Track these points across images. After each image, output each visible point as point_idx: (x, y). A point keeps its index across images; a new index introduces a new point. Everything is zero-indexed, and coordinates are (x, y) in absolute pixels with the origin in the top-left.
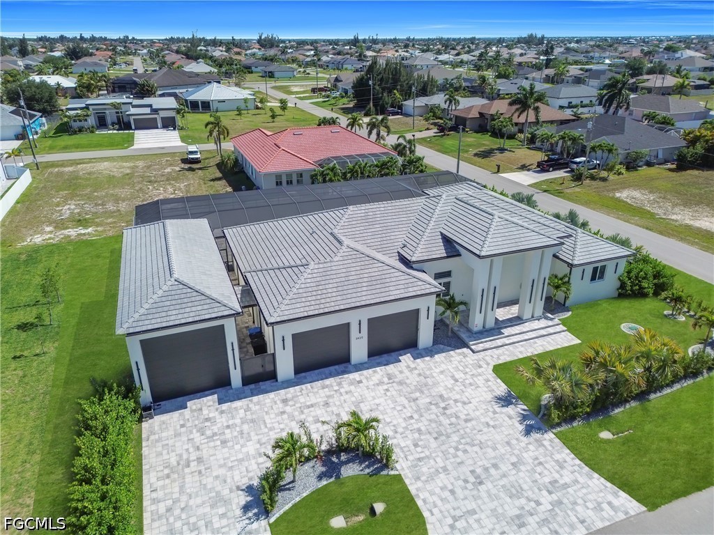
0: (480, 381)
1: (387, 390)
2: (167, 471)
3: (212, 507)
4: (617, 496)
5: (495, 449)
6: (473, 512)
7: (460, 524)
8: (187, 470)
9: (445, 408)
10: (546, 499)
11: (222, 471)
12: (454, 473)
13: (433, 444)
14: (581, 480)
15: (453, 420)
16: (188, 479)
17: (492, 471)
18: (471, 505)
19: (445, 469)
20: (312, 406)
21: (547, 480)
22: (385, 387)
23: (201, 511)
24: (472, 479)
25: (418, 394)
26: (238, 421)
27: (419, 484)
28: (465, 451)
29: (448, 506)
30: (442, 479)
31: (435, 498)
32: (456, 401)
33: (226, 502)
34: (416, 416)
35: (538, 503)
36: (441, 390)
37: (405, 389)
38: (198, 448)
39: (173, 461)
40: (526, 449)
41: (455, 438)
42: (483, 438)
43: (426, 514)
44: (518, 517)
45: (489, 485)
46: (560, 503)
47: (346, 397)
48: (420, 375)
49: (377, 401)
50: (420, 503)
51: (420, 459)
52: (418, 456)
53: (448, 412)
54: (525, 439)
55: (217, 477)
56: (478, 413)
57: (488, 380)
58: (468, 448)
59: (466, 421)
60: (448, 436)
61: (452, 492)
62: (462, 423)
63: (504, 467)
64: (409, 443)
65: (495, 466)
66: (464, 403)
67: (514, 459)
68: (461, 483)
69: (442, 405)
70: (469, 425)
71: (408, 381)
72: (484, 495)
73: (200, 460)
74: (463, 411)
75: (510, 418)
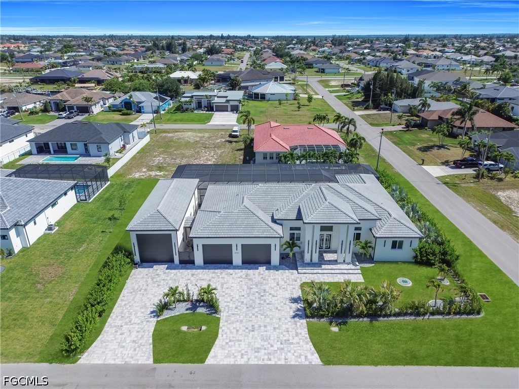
0: (290, 288)
1: (241, 281)
2: (132, 291)
3: (141, 308)
4: (313, 354)
5: (271, 319)
6: (241, 341)
7: (232, 343)
8: (139, 292)
9: (262, 296)
10: (277, 345)
11: (152, 296)
12: (244, 324)
13: (245, 310)
14: (301, 343)
15: (262, 302)
16: (138, 296)
17: (262, 328)
18: (241, 338)
19: (241, 321)
20: (203, 280)
21: (285, 338)
22: (241, 279)
23: (136, 308)
24: (250, 328)
25: (254, 286)
26: (169, 278)
27: (226, 324)
28: (257, 317)
29: (231, 335)
30: (238, 325)
31: (228, 332)
32: (270, 294)
33: (147, 308)
34: (246, 296)
35: (272, 346)
36: (267, 288)
37: (250, 283)
38: (147, 285)
39: (136, 288)
40: (286, 324)
41: (256, 310)
42: (268, 313)
43: (220, 335)
44: (258, 348)
45: (256, 333)
46: (283, 349)
47: (220, 279)
48: (262, 278)
49: (233, 285)
50: (220, 331)
51: (233, 314)
52: (234, 312)
53: (262, 298)
54: (289, 319)
55: (148, 298)
56: (276, 302)
57: (294, 289)
58: (259, 316)
59: (268, 304)
60: (254, 308)
61: (237, 331)
62: (265, 304)
63: (268, 328)
64: (234, 306)
65: (265, 326)
66: (273, 296)
67: (277, 326)
68: (244, 328)
69: (262, 294)
70: (268, 306)
71: (254, 280)
72: (250, 336)
73: (146, 290)
74: (269, 298)
75: (291, 308)
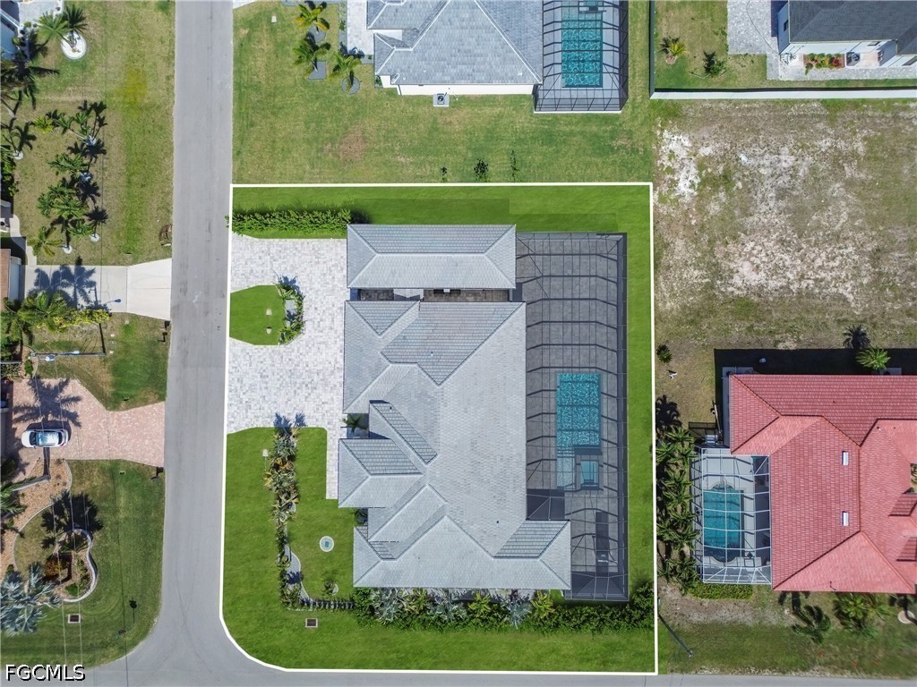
0: (318, 416)
1: (330, 363)
2: (317, 249)
3: (292, 266)
4: (235, 428)
5: (275, 394)
6: (250, 365)
7: (248, 357)
8: (314, 257)
9: (307, 385)
10: (245, 398)
11: (308, 271)
12: (270, 368)
13: (288, 368)
14: (246, 420)
15: (298, 385)
16: (309, 257)
17: (265, 385)
18: (254, 366)
19: (273, 365)
20: (333, 321)
21: (252, 405)
22: (333, 363)
23: (291, 260)
24: (264, 374)
25: (321, 377)
26: (336, 283)
27: (270, 351)
28: (279, 380)
29: (256, 357)
30: (269, 362)
31: (261, 354)
32: (309, 394)
33: (291, 271)
34: (307, 368)
35: (244, 394)
36: (320, 391)
37: (327, 373)
38: (325, 262)
39: (322, 252)
40: (269, 408)
41: (288, 379)
42: (283, 392)
43: (256, 346)
44: (242, 381)
45: (259, 379)
46: (241, 403)
47: (333, 340)
48: (335, 386)
49: (324, 354)
50: (262, 346)
51: (282, 357)
52: (284, 357)
53: (304, 386)
54: (275, 412)
55: (306, 269)
56: (298, 400)
57: (317, 420)
58: (280, 382)
59: (295, 391)
60: (290, 377)
61: (262, 362)
62: (295, 388)
63: (264, 391)
64: (293, 357)
65: (266, 388)
66: (306, 397)
67: (266, 399)
68: (264, 368)
69: (309, 386)
70: (292, 391)
71: (332, 377)
72: (256, 374)
73: (318, 263)
74: (304, 392)
75: (289, 414)
